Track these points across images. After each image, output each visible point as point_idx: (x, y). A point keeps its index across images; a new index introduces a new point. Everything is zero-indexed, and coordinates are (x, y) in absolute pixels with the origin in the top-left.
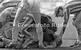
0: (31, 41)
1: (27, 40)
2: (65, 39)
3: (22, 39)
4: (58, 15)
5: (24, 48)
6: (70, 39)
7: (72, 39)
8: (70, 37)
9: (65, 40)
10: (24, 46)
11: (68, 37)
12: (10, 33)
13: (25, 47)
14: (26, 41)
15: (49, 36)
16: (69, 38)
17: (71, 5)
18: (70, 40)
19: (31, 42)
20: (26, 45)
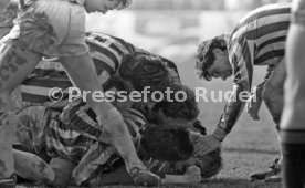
0: (103, 155)
1: (90, 152)
2: (232, 150)
3: (70, 149)
4: (210, 70)
5: (79, 183)
6: (253, 151)
7: (259, 151)
8: (253, 143)
9: (236, 154)
10: (77, 174)
11: (247, 143)
12: (23, 126)
13: (84, 179)
14: (87, 154)
15: (171, 135)
16: (250, 147)
17: (255, 27)
18: (255, 155)
19: (103, 158)
20: (85, 171)
